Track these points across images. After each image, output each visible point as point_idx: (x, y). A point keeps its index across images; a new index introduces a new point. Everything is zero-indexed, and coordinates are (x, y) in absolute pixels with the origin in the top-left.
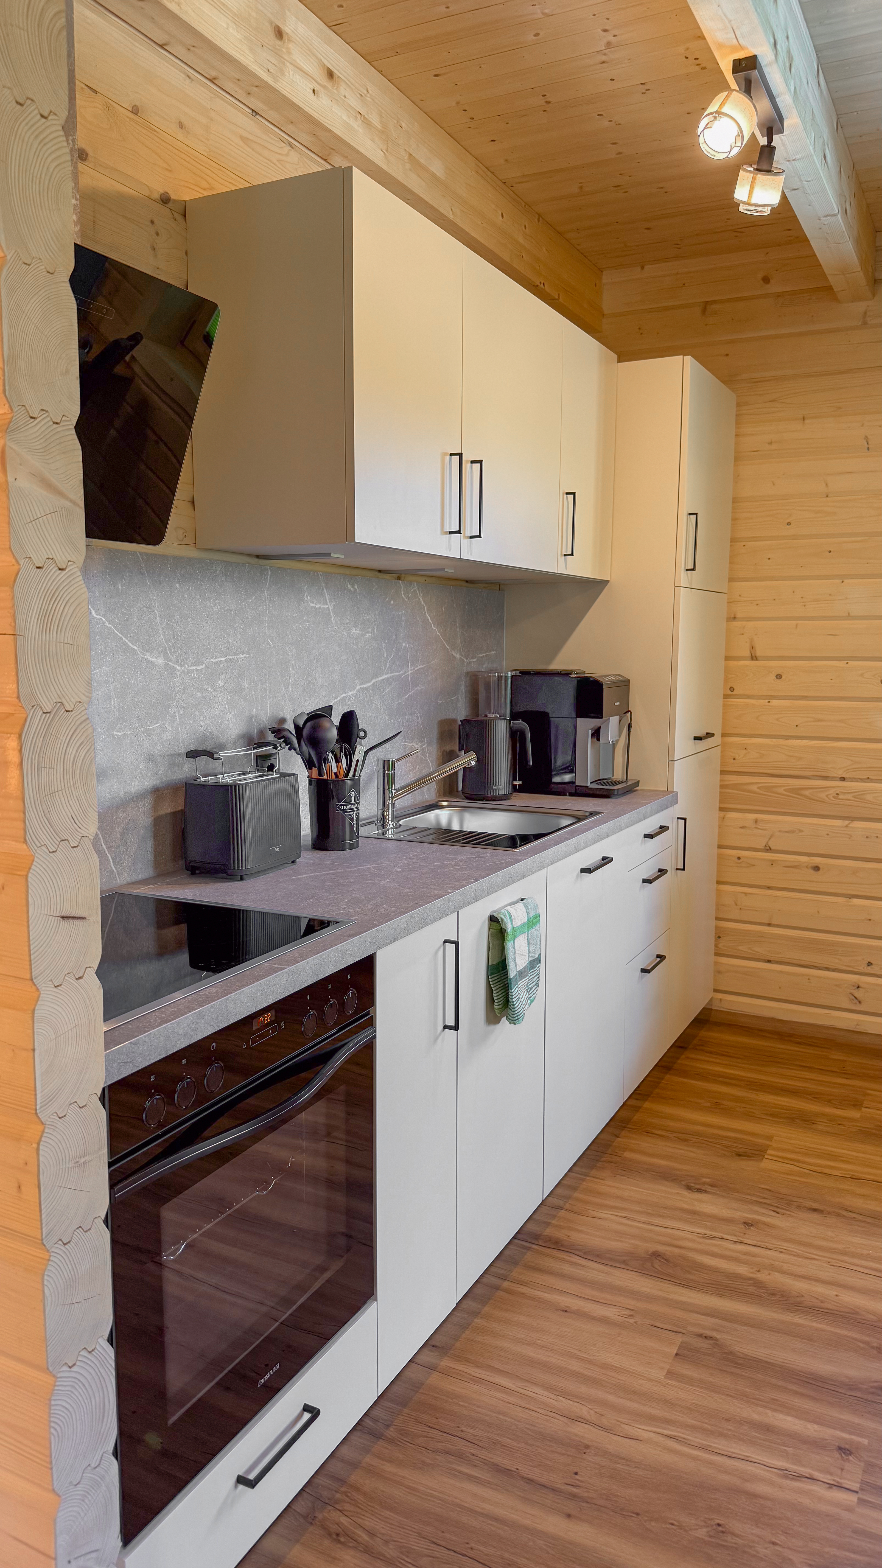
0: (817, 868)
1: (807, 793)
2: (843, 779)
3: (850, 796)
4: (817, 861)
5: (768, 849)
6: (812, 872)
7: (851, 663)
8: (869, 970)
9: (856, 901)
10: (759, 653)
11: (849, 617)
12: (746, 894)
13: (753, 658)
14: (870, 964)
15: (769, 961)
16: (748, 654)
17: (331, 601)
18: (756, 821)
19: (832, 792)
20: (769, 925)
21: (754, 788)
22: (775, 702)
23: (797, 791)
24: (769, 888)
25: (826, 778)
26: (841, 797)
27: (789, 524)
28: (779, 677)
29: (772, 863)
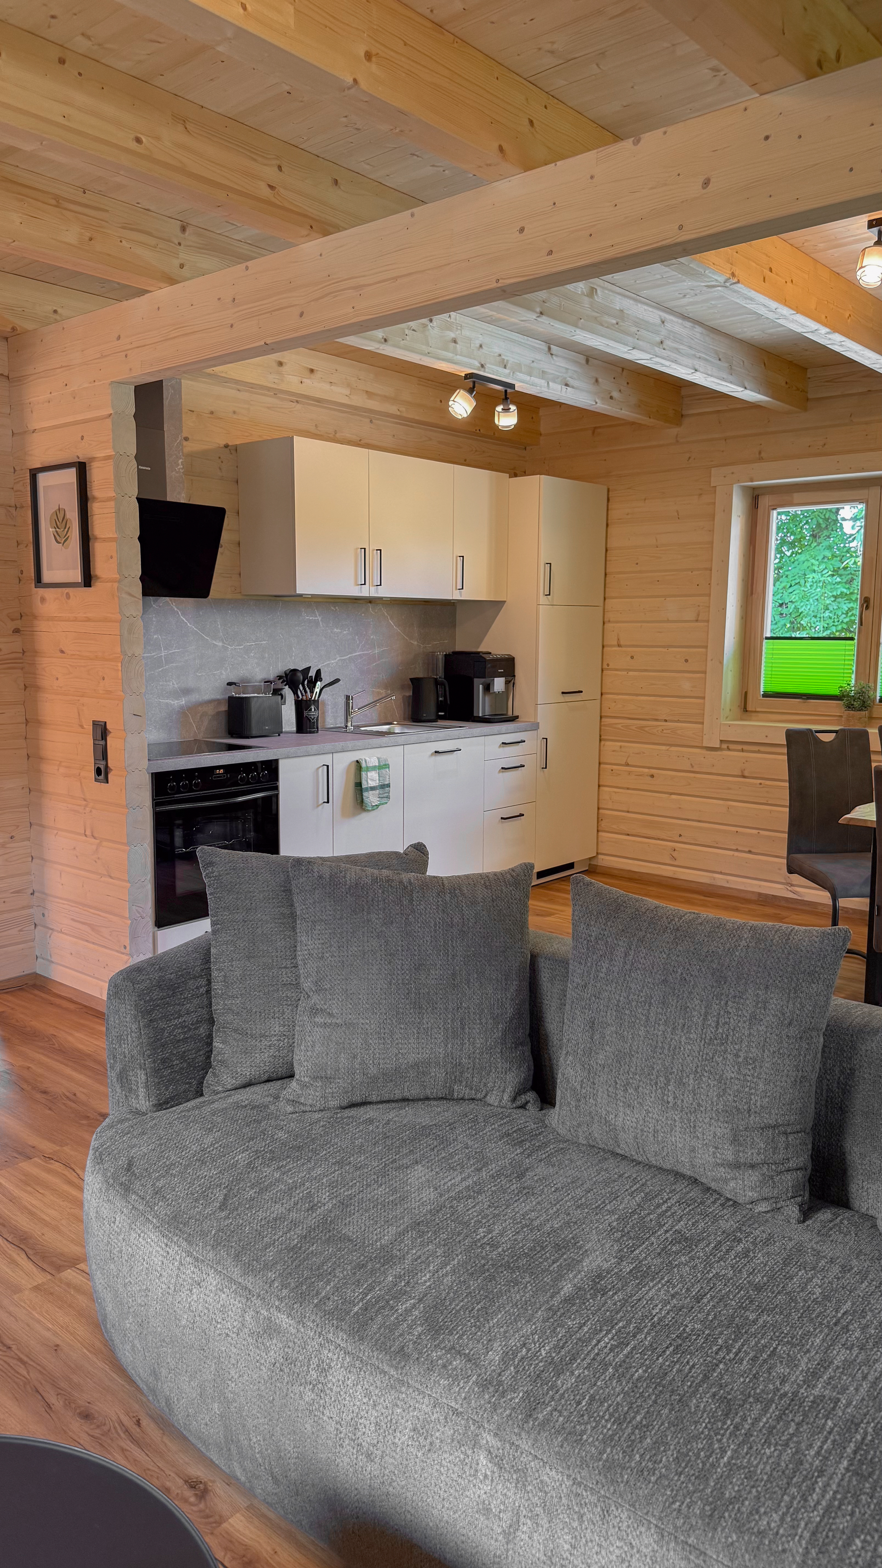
0: (652, 776)
1: (646, 729)
2: (666, 721)
3: (669, 731)
4: (653, 771)
5: (627, 765)
6: (650, 778)
7: (670, 649)
8: (680, 839)
9: (673, 797)
10: (622, 643)
11: (668, 621)
12: (615, 792)
13: (619, 646)
14: (680, 835)
15: (628, 835)
16: (616, 643)
17: (319, 615)
18: (621, 747)
19: (660, 728)
20: (628, 812)
21: (619, 726)
22: (631, 673)
23: (642, 728)
24: (628, 789)
25: (657, 720)
26: (665, 731)
27: (637, 564)
28: (632, 657)
29: (629, 773)
